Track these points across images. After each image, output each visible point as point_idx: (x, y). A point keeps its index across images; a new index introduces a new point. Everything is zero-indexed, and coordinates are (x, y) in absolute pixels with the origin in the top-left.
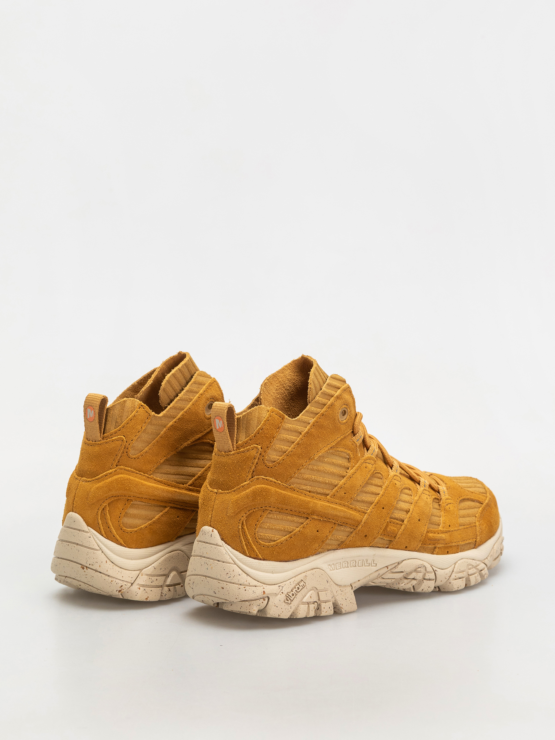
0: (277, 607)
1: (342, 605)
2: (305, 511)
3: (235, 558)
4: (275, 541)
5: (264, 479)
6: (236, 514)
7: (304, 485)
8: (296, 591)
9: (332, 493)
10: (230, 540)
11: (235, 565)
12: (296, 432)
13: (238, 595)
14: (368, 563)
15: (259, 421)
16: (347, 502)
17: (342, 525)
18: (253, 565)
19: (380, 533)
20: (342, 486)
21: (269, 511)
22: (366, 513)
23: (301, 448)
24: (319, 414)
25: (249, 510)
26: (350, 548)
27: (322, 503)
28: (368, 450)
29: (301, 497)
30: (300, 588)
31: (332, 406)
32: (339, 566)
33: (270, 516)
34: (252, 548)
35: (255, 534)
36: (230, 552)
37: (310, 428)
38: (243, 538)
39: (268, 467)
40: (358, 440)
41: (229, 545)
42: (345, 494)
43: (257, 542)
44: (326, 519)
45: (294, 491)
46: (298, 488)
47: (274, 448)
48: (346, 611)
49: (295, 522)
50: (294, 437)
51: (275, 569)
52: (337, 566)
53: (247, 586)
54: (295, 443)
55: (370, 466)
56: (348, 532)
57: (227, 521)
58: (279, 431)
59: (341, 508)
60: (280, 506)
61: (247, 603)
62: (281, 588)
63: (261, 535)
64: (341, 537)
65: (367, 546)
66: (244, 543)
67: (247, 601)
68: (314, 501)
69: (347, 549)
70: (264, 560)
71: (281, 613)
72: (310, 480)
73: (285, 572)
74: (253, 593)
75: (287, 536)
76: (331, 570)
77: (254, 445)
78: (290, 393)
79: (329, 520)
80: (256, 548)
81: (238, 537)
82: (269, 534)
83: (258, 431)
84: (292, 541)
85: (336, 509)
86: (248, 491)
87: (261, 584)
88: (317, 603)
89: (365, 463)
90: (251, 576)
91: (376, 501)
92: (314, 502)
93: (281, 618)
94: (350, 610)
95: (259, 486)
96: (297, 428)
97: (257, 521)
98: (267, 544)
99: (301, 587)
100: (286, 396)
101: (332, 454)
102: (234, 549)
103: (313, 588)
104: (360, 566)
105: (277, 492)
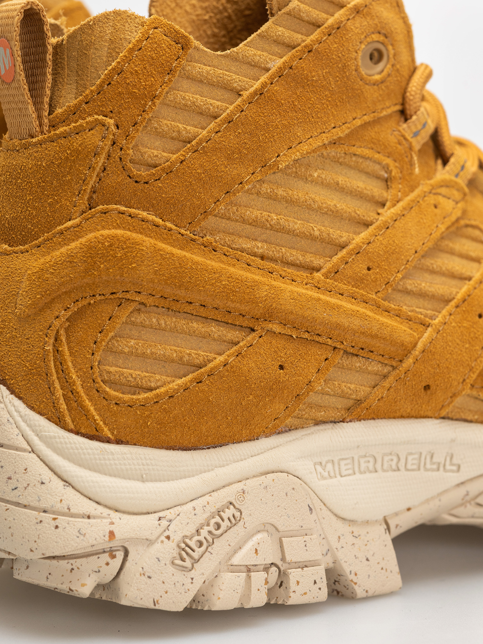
0: (149, 577)
1: (356, 574)
2: (244, 308)
3: (33, 434)
4: (151, 389)
5: (122, 214)
6: (40, 311)
7: (246, 237)
8: (210, 532)
9: (328, 265)
10: (23, 383)
11: (32, 455)
12: (225, 88)
13: (37, 540)
14: (434, 463)
15: (114, 49)
16: (374, 293)
17: (357, 355)
18: (83, 456)
19: (468, 381)
20: (361, 247)
21: (134, 305)
22: (428, 326)
23: (239, 133)
24: (299, 48)
25: (77, 301)
26: (380, 420)
27: (296, 289)
28: (445, 162)
29: (232, 269)
30: (224, 526)
31: (340, 30)
32: (350, 466)
33: (140, 318)
34: (82, 407)
35: (92, 368)
36: (21, 417)
37: (269, 82)
38: (58, 378)
39: (136, 182)
40: (416, 134)
41: (20, 398)
42: (369, 269)
43: (98, 391)
44: (306, 335)
45: (215, 251)
46: (229, 246)
47: (156, 128)
48: (367, 592)
49: (214, 340)
50: (219, 103)
51: (149, 469)
52: (343, 468)
53: (64, 514)
54: (219, 119)
55: (448, 205)
56: (376, 374)
57: (16, 329)
58: (170, 80)
59: (354, 307)
60: (168, 291)
61: (63, 563)
62: (164, 523)
63: (109, 372)
64: (352, 386)
65: (432, 415)
66: (59, 393)
67: (63, 557)
68: (273, 283)
69: (372, 421)
70: (119, 442)
71: (160, 594)
72: (263, 226)
73: (181, 478)
74: (78, 535)
75: (190, 377)
76: (323, 478)
77: (96, 117)
78: (241, 11)
79: (317, 339)
80: (95, 409)
81: (44, 375)
82: (135, 370)
83: (110, 76)
84: (203, 391)
85: (339, 307)
86: (73, 245)
87: (106, 511)
88: (279, 568)
89: (435, 194)
90: (78, 487)
91: (459, 296)
92: (272, 287)
93: (160, 608)
94: (379, 590)
95: (106, 232)
96: (229, 78)
97: (100, 332)
98: (127, 397)
99: (227, 523)
100: (229, 17)
101: (337, 161)
102: (32, 408)
103: (266, 525)
104: (413, 470)
105: (157, 250)
